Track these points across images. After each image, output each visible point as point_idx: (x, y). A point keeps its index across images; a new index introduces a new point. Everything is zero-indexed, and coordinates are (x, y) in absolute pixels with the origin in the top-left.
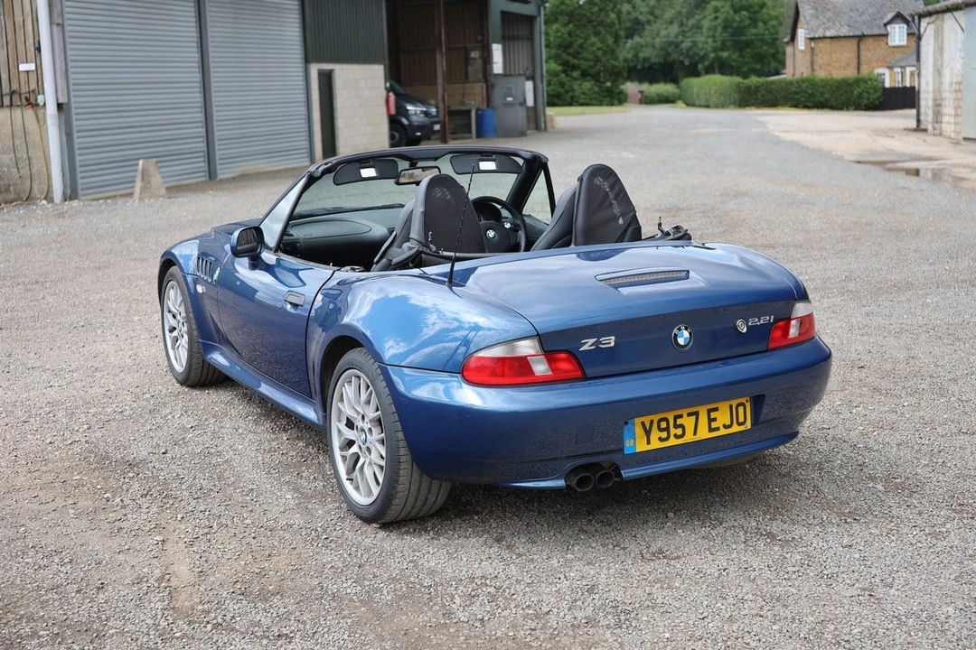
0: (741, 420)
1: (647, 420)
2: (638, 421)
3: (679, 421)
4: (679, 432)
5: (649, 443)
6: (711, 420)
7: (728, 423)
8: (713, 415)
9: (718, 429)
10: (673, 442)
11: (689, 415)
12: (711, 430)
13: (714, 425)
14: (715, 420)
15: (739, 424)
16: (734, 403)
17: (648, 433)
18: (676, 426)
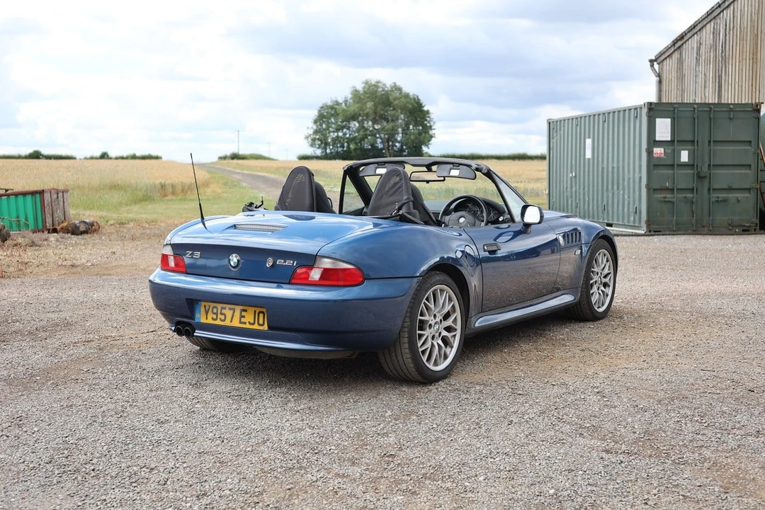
0: (261, 322)
1: (207, 304)
2: (203, 304)
3: (224, 311)
4: (223, 317)
5: (207, 319)
6: (242, 317)
7: (252, 322)
8: (243, 313)
9: (245, 323)
10: (218, 322)
11: (230, 309)
12: (241, 322)
13: (243, 320)
14: (244, 317)
15: (260, 325)
16: (258, 310)
17: (207, 313)
18: (221, 314)
